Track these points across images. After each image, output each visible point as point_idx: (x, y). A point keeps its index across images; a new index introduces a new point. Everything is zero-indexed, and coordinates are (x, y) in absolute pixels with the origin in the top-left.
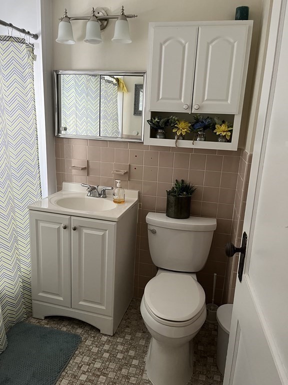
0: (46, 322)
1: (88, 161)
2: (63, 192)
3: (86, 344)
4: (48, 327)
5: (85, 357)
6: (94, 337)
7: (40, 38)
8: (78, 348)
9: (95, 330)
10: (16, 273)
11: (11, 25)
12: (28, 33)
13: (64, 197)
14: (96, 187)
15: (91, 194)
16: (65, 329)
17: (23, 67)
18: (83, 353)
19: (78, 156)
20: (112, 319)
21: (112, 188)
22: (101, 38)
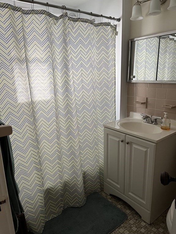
0: (110, 197)
1: (147, 98)
2: (130, 118)
3: (130, 222)
4: (110, 201)
5: (126, 231)
6: (136, 220)
7: (121, 20)
8: (123, 223)
9: (138, 215)
10: (95, 163)
11: (102, 16)
12: (114, 19)
13: (131, 121)
14: (150, 116)
15: (146, 121)
16: (119, 206)
17: (108, 40)
18: (126, 227)
19: (140, 95)
20: (149, 212)
21: (162, 118)
22: (161, 10)
